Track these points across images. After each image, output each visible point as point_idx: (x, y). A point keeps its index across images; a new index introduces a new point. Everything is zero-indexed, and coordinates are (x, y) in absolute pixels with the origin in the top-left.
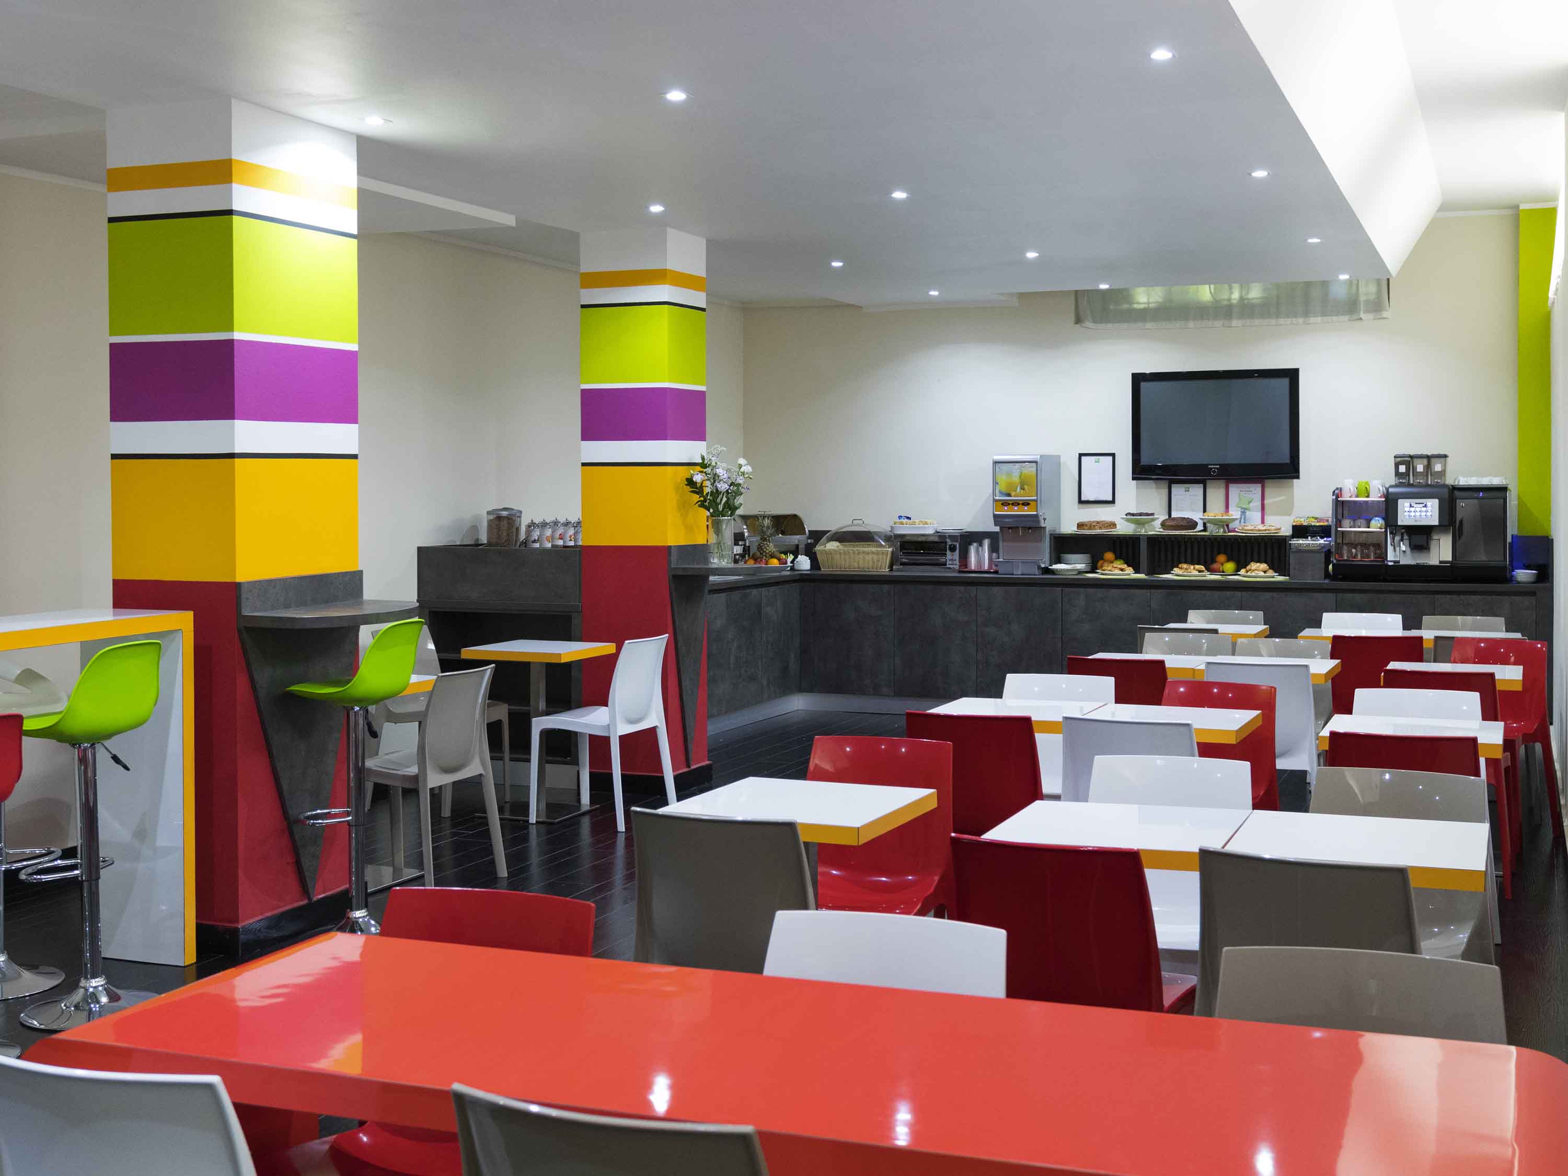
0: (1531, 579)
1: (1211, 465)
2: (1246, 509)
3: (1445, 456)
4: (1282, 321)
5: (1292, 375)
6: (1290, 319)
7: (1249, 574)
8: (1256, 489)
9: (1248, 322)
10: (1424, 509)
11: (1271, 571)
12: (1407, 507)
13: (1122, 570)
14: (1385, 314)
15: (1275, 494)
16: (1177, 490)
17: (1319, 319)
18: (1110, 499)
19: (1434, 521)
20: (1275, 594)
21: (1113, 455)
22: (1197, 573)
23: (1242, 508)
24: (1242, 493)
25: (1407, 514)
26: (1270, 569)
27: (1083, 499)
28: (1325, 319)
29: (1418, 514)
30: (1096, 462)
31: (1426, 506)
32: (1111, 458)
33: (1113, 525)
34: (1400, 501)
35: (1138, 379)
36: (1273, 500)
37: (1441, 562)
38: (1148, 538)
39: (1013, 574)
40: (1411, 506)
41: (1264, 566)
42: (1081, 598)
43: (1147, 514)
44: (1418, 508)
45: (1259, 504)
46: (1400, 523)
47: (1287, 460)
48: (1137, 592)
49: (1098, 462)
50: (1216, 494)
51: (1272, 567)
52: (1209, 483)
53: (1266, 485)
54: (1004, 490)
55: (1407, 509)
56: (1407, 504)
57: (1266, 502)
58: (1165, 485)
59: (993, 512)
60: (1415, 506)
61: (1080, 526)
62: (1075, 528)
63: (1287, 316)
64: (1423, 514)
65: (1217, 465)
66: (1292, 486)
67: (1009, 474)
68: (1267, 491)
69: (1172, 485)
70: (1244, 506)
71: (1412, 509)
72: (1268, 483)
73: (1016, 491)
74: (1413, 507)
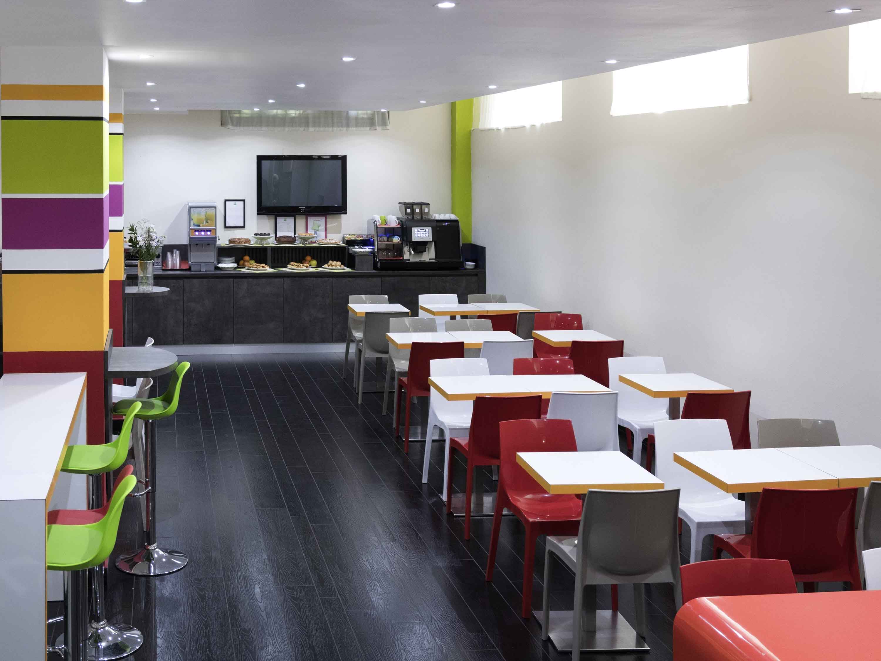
0: (472, 267)
1: (300, 207)
2: (317, 230)
3: (428, 204)
4: (335, 129)
5: (343, 159)
6: (339, 128)
7: (330, 267)
8: (322, 220)
9: (317, 129)
10: (425, 233)
11: (342, 266)
12: (416, 231)
13: (263, 267)
14: (388, 127)
15: (332, 222)
16: (280, 220)
17: (354, 129)
18: (242, 225)
19: (430, 239)
20: (350, 279)
21: (244, 201)
22: (305, 268)
23: (315, 230)
24: (315, 222)
25: (416, 235)
26: (342, 264)
27: (227, 225)
28: (357, 128)
29: (422, 235)
30: (234, 205)
31: (425, 231)
32: (242, 202)
33: (248, 241)
34: (413, 228)
35: (260, 159)
36: (331, 225)
37: (430, 259)
38: (272, 248)
39: (200, 271)
40: (418, 231)
41: (339, 263)
42: (244, 285)
43: (265, 234)
44: (422, 232)
45: (323, 227)
46: (413, 240)
47: (340, 205)
48: (276, 280)
49: (236, 204)
50: (301, 222)
51: (343, 263)
52: (297, 216)
53: (327, 217)
54: (196, 223)
55: (416, 233)
56: (416, 230)
57: (328, 226)
58: (273, 217)
59: (189, 236)
60: (420, 231)
61: (231, 241)
62: (227, 243)
63: (338, 126)
64: (424, 235)
65: (304, 207)
66: (341, 218)
67: (199, 214)
68: (328, 220)
69: (278, 218)
70: (316, 229)
71: (419, 233)
72: (328, 216)
73: (203, 223)
74: (419, 231)
